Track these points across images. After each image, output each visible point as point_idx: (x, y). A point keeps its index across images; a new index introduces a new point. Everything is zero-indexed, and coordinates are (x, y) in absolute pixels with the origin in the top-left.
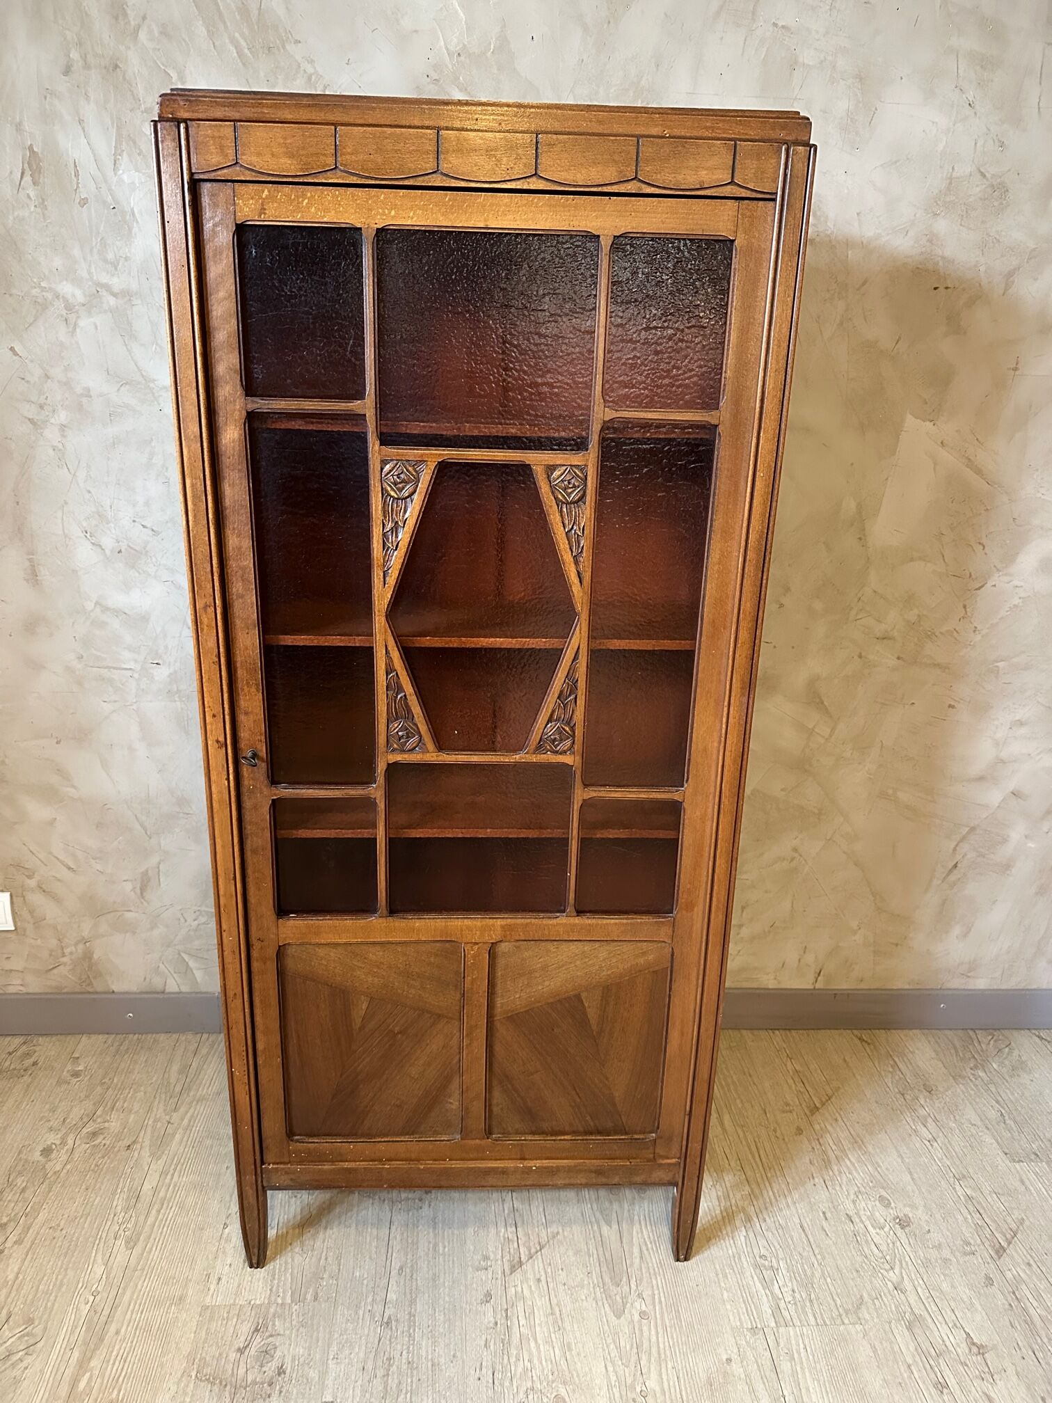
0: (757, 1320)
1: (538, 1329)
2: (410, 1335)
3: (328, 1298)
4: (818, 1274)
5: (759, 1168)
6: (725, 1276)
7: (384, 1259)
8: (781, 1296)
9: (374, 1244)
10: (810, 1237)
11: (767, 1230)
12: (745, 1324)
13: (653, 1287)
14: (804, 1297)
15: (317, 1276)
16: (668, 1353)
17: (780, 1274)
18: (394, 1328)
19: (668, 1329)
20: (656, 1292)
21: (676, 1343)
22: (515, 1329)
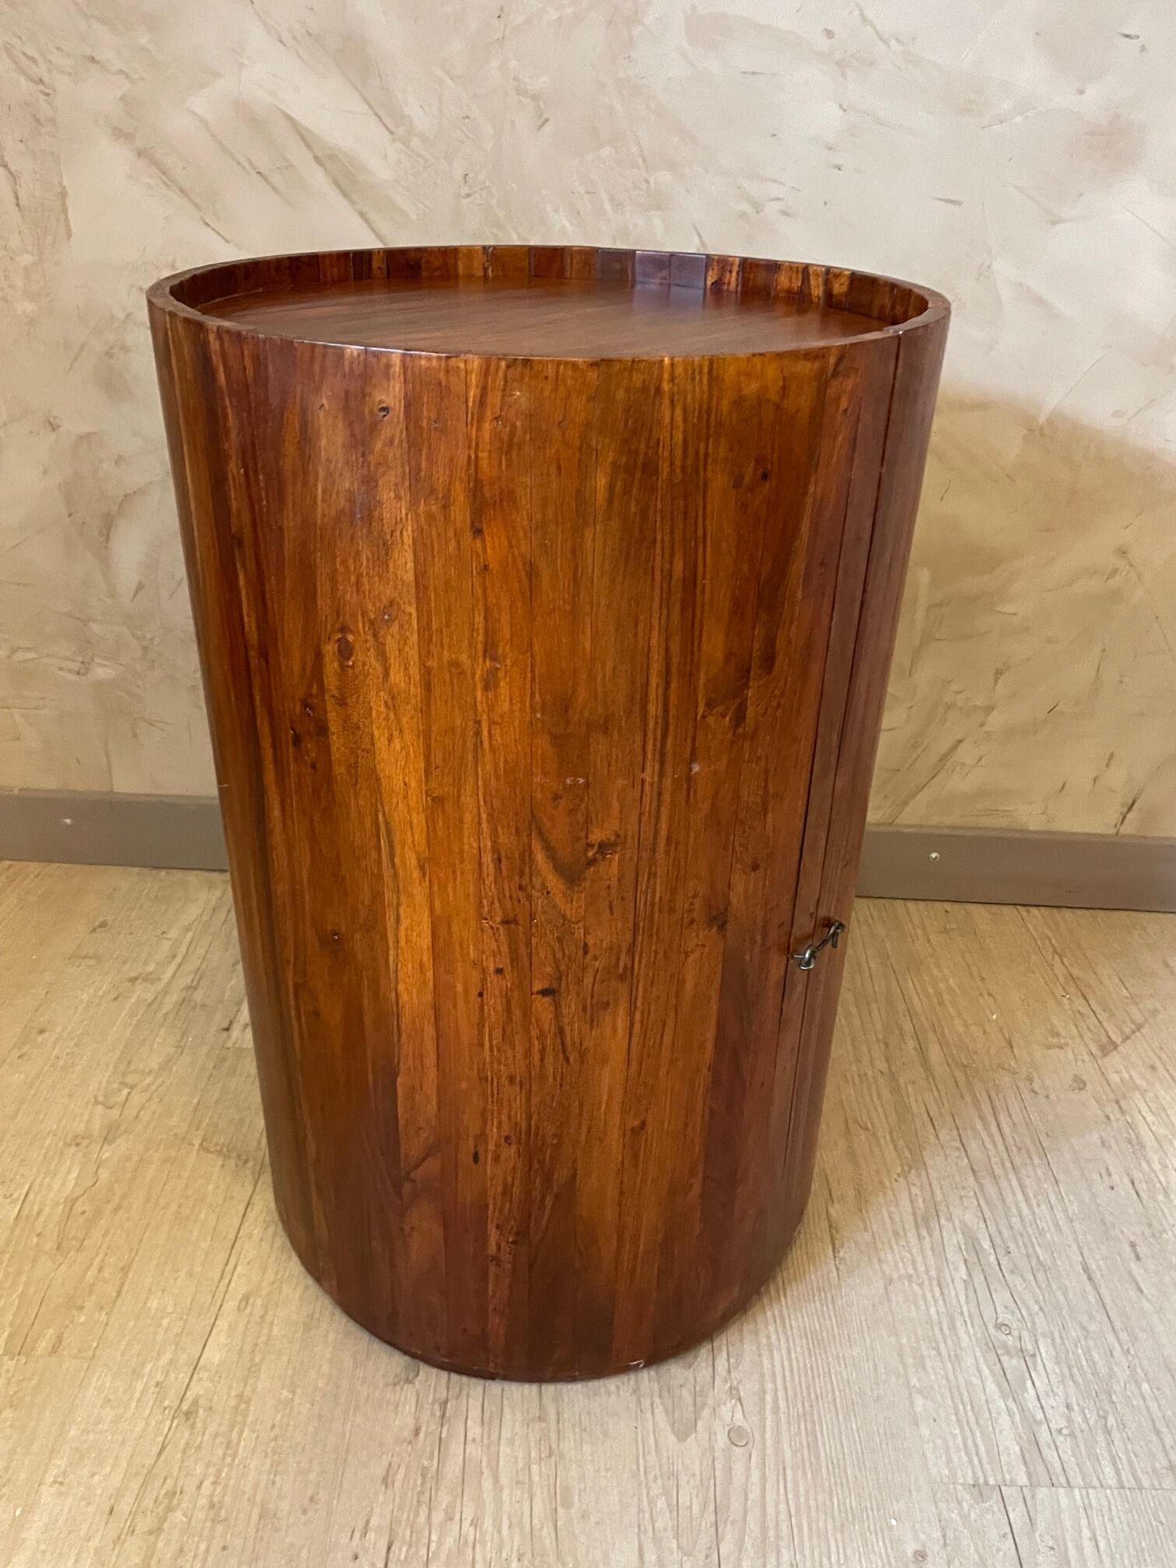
0: (987, 1467)
1: (505, 1449)
2: (229, 1443)
3: (80, 1351)
4: (1122, 1374)
5: (995, 1146)
6: (921, 1365)
7: (217, 1278)
8: (1040, 1416)
9: (204, 1245)
10: (1103, 1291)
11: (1012, 1272)
12: (959, 1473)
13: (762, 1375)
14: (1091, 1422)
15: (72, 1304)
16: (784, 1528)
17: (1040, 1367)
18: (199, 1425)
19: (789, 1472)
20: (769, 1386)
21: (803, 1507)
22: (456, 1449)
